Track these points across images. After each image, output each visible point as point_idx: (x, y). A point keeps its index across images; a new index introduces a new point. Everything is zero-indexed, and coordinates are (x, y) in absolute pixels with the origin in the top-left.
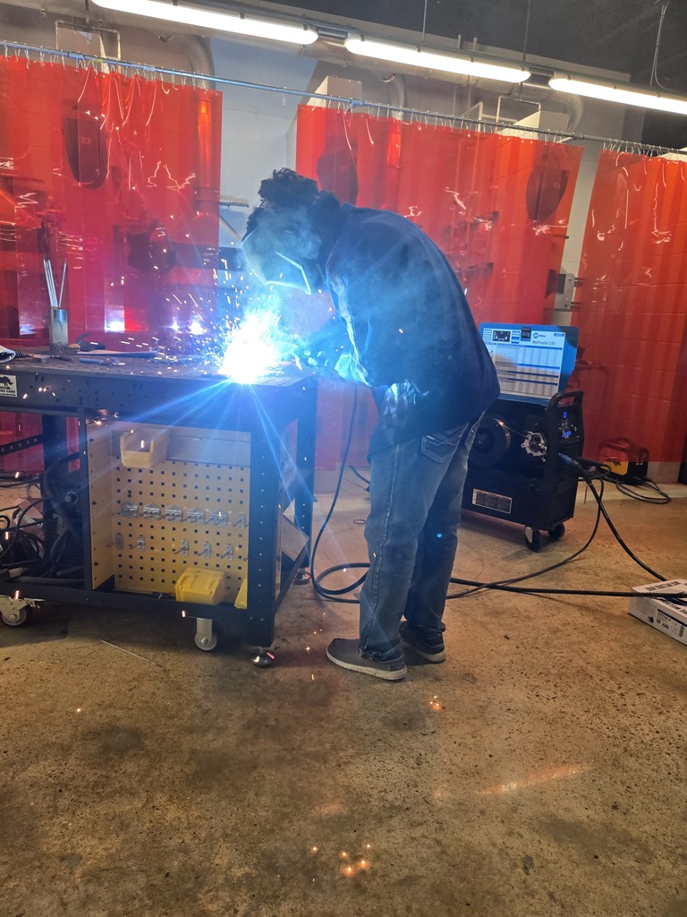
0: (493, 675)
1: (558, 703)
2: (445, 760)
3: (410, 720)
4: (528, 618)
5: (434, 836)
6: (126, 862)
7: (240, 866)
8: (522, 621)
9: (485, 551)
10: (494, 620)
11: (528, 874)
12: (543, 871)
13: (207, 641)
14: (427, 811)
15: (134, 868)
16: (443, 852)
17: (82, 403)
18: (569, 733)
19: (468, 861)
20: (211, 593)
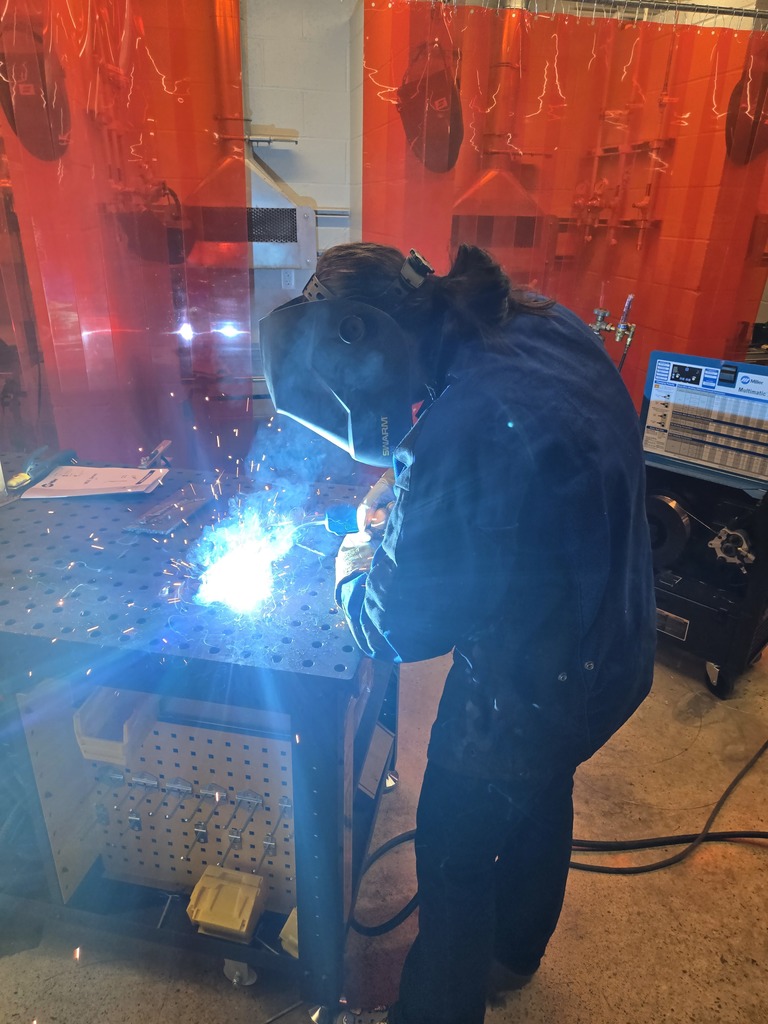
20: (243, 925)
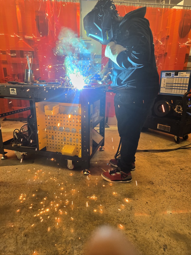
0: (159, 182)
1: (181, 193)
2: (140, 209)
3: (130, 195)
4: (173, 164)
5: (133, 234)
6: (37, 231)
7: (70, 237)
8: (171, 165)
9: (161, 143)
10: (162, 165)
11: (165, 251)
12: (170, 250)
13: (71, 166)
14: (132, 225)
15: (39, 234)
16: (136, 240)
17: (34, 96)
18: (184, 203)
19: (144, 244)
20: (71, 152)
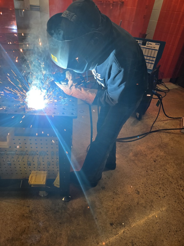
20: (44, 183)
